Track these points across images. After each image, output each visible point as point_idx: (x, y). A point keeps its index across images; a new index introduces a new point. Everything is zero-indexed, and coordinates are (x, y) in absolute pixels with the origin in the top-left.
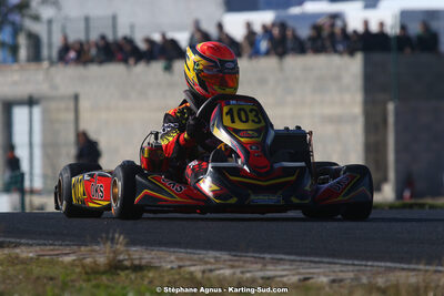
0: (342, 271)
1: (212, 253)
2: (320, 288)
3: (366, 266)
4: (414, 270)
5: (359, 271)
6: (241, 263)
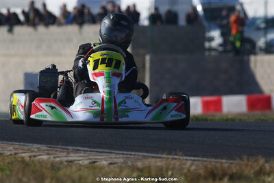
0: (116, 158)
1: (36, 146)
2: (102, 168)
3: (131, 155)
4: (160, 158)
5: (126, 158)
6: (54, 152)
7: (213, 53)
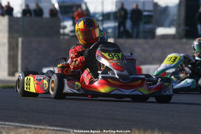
7: (66, 37)
